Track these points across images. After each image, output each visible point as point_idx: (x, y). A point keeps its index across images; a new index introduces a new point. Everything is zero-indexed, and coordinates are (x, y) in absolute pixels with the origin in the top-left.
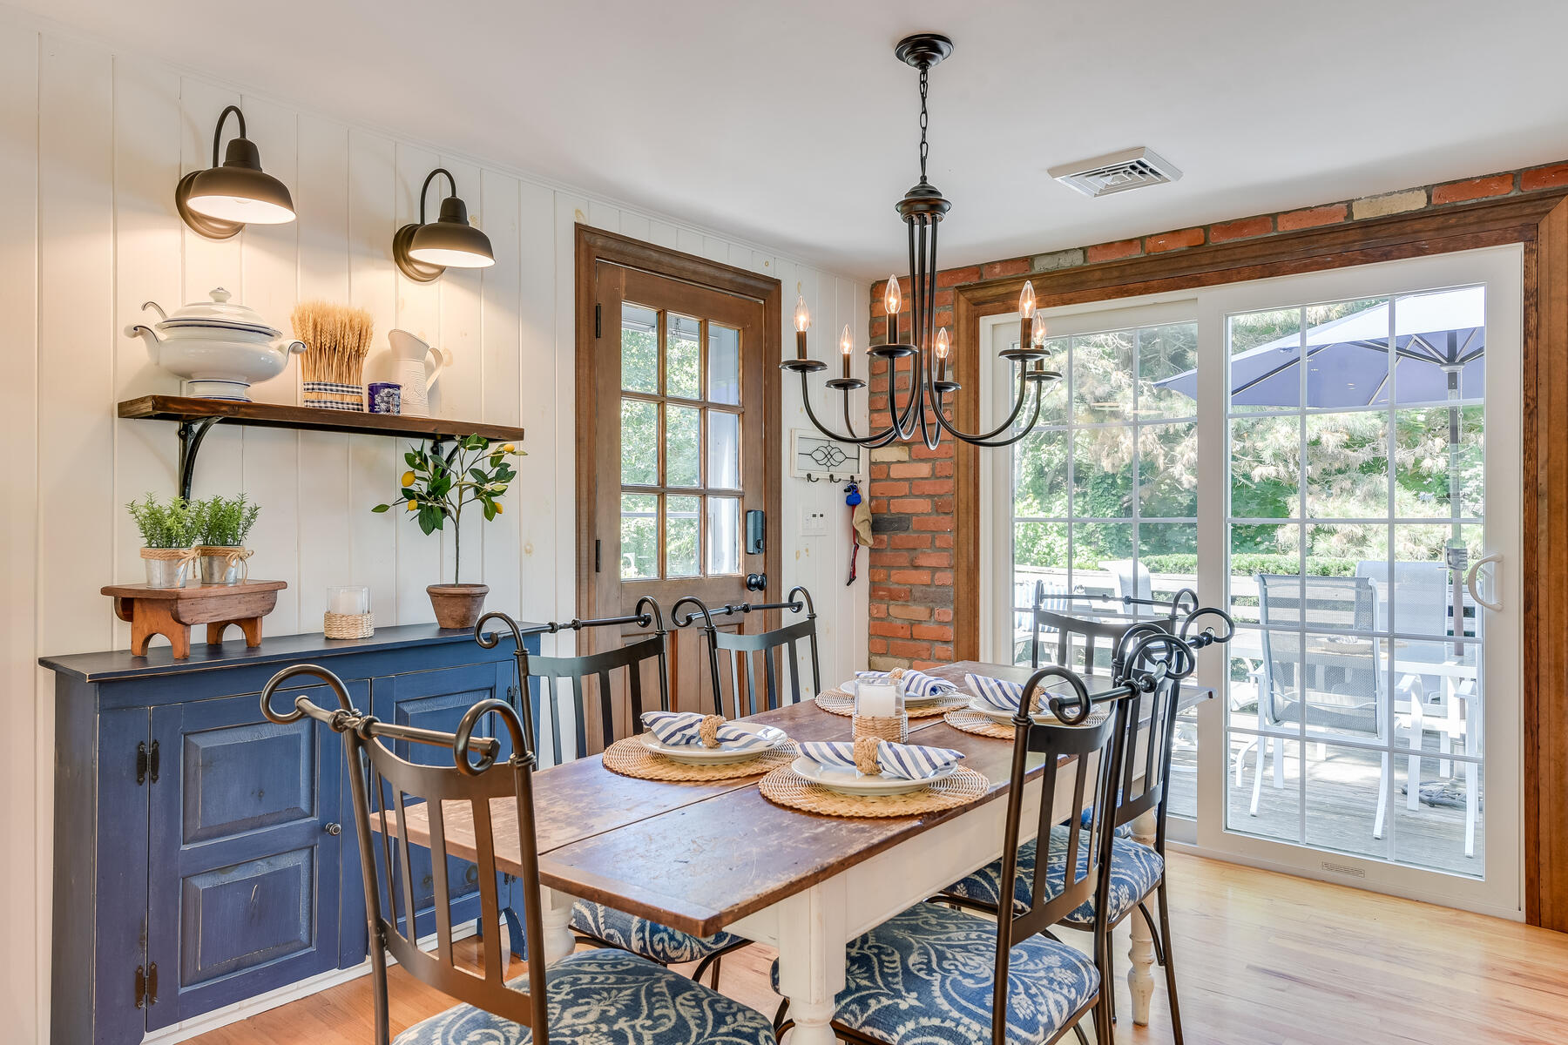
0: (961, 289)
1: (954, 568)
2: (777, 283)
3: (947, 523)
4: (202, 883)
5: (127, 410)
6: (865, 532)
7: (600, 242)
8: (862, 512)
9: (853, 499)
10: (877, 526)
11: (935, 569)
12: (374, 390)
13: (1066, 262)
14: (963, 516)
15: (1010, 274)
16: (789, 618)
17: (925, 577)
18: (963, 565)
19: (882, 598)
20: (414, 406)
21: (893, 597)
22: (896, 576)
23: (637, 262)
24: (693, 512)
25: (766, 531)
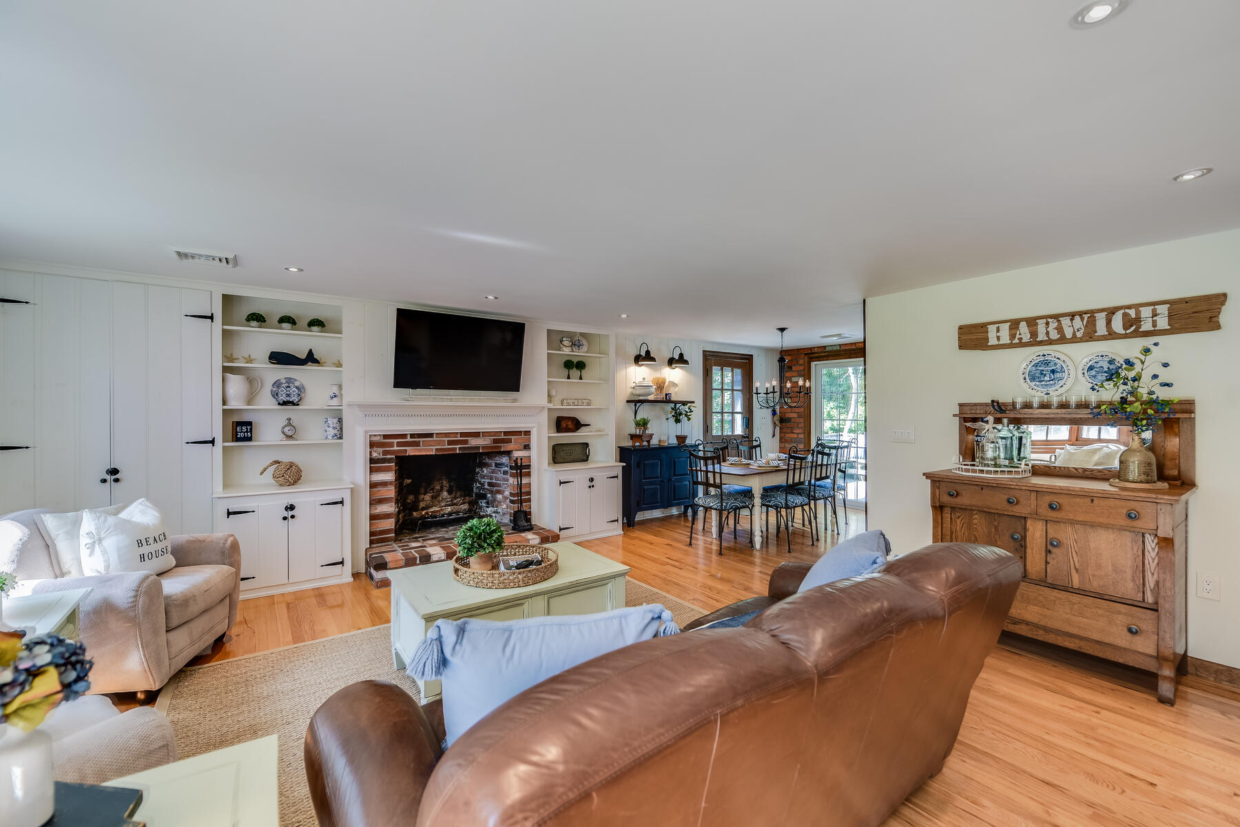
0: (806, 354)
1: (804, 433)
2: (752, 356)
3: (802, 420)
4: (646, 487)
5: (628, 401)
6: (777, 423)
7: (708, 353)
8: (777, 418)
9: (774, 413)
10: (782, 420)
11: (798, 434)
12: (666, 395)
13: (835, 348)
14: (806, 418)
15: (819, 351)
16: (755, 443)
17: (796, 436)
18: (806, 432)
19: (783, 442)
20: (673, 398)
21: (786, 441)
22: (787, 435)
23: (716, 356)
24: (730, 418)
25: (749, 423)
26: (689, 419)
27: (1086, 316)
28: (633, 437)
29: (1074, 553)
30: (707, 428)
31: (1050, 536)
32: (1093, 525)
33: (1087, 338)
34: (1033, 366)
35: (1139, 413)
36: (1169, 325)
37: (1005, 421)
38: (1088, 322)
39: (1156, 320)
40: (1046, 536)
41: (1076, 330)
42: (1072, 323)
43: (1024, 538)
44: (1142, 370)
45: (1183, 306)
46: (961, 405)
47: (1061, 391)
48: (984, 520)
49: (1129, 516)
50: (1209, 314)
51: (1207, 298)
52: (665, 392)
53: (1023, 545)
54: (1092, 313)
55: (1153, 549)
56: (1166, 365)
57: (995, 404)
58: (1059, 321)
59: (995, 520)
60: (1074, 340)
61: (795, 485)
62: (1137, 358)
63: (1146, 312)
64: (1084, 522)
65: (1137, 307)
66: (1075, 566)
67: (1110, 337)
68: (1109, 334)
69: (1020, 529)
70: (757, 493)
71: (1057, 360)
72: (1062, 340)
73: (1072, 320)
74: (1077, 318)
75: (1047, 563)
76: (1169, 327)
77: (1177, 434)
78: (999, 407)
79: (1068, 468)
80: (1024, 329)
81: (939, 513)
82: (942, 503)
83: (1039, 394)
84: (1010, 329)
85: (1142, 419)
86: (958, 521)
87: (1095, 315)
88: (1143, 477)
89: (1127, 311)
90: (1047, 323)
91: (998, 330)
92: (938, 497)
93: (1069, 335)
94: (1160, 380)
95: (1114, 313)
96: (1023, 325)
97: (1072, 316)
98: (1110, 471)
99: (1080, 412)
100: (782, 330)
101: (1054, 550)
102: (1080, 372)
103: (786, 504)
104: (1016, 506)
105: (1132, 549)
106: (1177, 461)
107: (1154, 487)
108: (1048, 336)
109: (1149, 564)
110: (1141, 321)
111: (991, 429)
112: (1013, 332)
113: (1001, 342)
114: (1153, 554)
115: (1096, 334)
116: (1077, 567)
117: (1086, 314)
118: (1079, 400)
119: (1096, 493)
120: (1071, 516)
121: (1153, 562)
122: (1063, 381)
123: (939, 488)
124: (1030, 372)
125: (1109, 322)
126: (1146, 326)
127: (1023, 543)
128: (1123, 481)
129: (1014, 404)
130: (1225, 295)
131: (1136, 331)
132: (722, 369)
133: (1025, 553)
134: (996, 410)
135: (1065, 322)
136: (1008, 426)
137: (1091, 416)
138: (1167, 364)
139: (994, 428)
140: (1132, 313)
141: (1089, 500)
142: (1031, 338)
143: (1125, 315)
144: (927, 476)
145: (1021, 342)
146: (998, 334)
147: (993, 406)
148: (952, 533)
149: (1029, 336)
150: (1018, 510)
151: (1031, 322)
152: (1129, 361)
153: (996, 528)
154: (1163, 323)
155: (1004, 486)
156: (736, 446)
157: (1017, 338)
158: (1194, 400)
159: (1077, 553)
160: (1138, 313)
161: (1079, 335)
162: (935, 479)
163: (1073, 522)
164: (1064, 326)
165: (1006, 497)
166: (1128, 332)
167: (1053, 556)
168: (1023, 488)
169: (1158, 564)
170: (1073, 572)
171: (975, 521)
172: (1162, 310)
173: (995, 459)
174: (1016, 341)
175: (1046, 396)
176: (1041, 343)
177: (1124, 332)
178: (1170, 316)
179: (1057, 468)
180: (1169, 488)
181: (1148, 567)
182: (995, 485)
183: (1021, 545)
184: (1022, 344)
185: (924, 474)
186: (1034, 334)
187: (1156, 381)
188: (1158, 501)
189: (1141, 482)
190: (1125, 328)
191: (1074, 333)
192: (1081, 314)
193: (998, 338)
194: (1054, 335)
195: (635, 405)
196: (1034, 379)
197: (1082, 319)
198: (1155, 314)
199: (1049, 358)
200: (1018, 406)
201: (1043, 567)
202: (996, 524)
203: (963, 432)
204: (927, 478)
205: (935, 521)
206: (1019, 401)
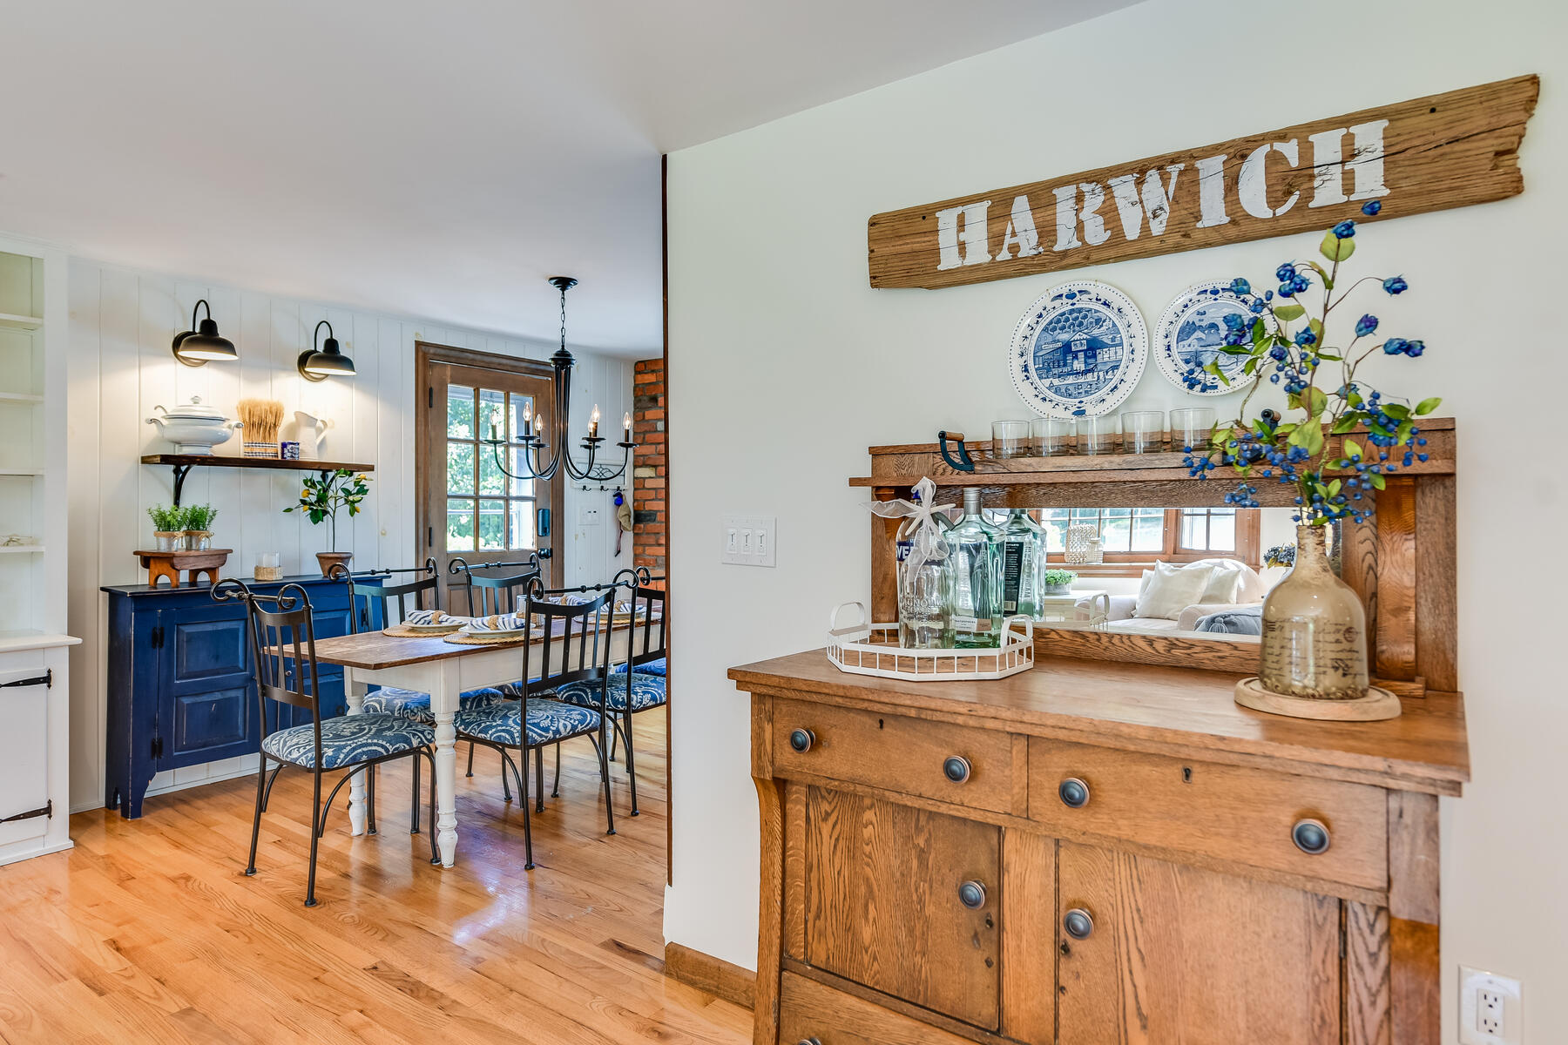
4: (186, 701)
5: (145, 460)
6: (627, 523)
7: (432, 350)
8: (625, 510)
9: (619, 499)
10: (640, 517)
12: (284, 446)
20: (309, 453)
21: (646, 564)
22: (648, 551)
23: (458, 360)
24: (501, 512)
25: (551, 521)
26: (353, 511)
27: (1173, 170)
28: (147, 560)
29: (1135, 956)
30: (428, 532)
31: (1068, 894)
32: (1193, 866)
33: (1177, 238)
34: (1046, 329)
35: (1320, 455)
36: (1386, 184)
37: (972, 495)
38: (1179, 186)
39: (1352, 171)
40: (1057, 890)
41: (1149, 214)
42: (1140, 194)
43: (995, 894)
44: (1326, 311)
45: (1424, 121)
46: (876, 453)
47: (1113, 401)
48: (889, 827)
49: (1301, 839)
50: (1491, 144)
51: (1491, 92)
52: (281, 436)
53: (994, 919)
54: (1190, 158)
55: (1374, 957)
56: (1396, 287)
57: (952, 446)
58: (1107, 188)
59: (919, 830)
60: (1146, 248)
61: (566, 677)
62: (1312, 266)
63: (1327, 147)
64: (1164, 850)
65: (1303, 133)
66: (1139, 1009)
67: (1233, 232)
68: (1233, 222)
69: (984, 864)
70: (444, 709)
71: (1103, 309)
72: (1118, 249)
73: (1140, 183)
74: (1153, 177)
75: (1060, 989)
76: (1386, 192)
77: (1410, 530)
78: (965, 455)
79: (1129, 636)
80: (1022, 215)
81: (775, 801)
82: (782, 770)
83: (1060, 412)
84: (991, 218)
85: (1328, 479)
86: (826, 828)
87: (1198, 164)
88: (1331, 681)
89: (1278, 146)
90: (1079, 198)
91: (961, 226)
92: (769, 748)
93: (1132, 232)
94: (1381, 335)
95: (1244, 157)
96: (1021, 203)
97: (1140, 170)
98: (1236, 648)
99: (1157, 464)
100: (564, 283)
101: (1077, 945)
102: (1159, 344)
103: (524, 736)
104: (973, 787)
105: (1308, 955)
106: (1412, 616)
107: (1365, 712)
108: (1081, 238)
109: (1360, 1011)
110: (1312, 177)
111: (929, 522)
112: (997, 227)
113: (971, 260)
114: (1374, 977)
115: (1199, 225)
116: (1144, 1012)
117: (1173, 162)
118: (1157, 429)
119: (1197, 748)
120: (1126, 831)
121: (1373, 1004)
122: (1119, 373)
123: (771, 720)
124: (1038, 348)
125: (1232, 185)
126: (1328, 193)
127: (993, 911)
128: (1274, 689)
129: (995, 445)
130: (1534, 80)
131: (1300, 208)
132: (477, 391)
133: (1000, 948)
134: (951, 463)
135: (1124, 189)
136: (979, 512)
137: (1185, 474)
138: (1399, 280)
139: (936, 518)
140: (1290, 150)
141: (1176, 771)
142: (1039, 244)
143: (1274, 159)
144: (742, 678)
145: (1015, 258)
146: (963, 237)
147: (945, 454)
148: (809, 869)
149: (1034, 237)
150: (982, 801)
151: (1041, 196)
152: (1293, 271)
153: (922, 854)
154: (1371, 181)
155: (938, 716)
156: (465, 580)
157: (1005, 246)
158: (1453, 420)
159: (1143, 959)
160: (1306, 150)
161: (1157, 228)
162: (764, 690)
163: (1133, 851)
164: (1121, 203)
165: (944, 754)
166: (1280, 211)
167: (1075, 964)
168: (990, 724)
169: (1388, 1013)
170: (1134, 1023)
171: (868, 832)
172: (1370, 136)
173: (943, 615)
174: (1004, 255)
175: (1075, 419)
176: (1064, 261)
177: (1268, 214)
178: (1391, 156)
179: (1104, 640)
180: (1405, 715)
181: (1358, 1022)
182: (913, 713)
183: (990, 923)
184: (1021, 268)
185: (732, 673)
186: (1047, 232)
187: (1370, 340)
188: (1392, 784)
189: (1327, 696)
190: (1274, 202)
191: (1145, 227)
192: (1161, 164)
193: (962, 247)
194: (1096, 234)
195: (177, 471)
196: (1049, 370)
197: (1165, 181)
198: (1350, 154)
199: (1082, 303)
200: (1008, 449)
201: (1049, 999)
202: (921, 842)
203: (879, 533)
204: (741, 685)
205: (765, 825)
206: (1009, 434)
